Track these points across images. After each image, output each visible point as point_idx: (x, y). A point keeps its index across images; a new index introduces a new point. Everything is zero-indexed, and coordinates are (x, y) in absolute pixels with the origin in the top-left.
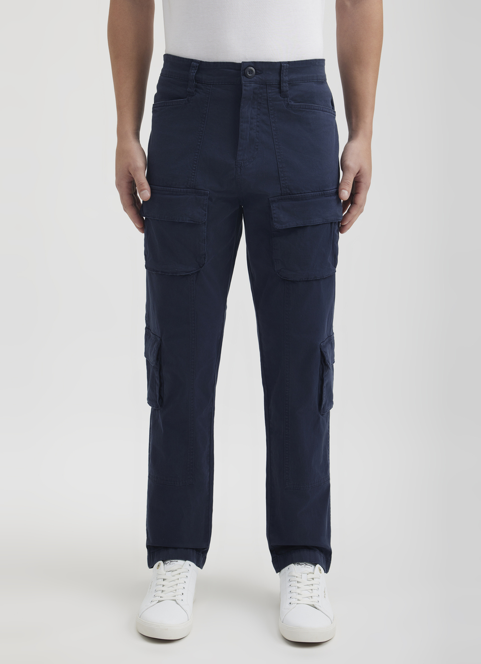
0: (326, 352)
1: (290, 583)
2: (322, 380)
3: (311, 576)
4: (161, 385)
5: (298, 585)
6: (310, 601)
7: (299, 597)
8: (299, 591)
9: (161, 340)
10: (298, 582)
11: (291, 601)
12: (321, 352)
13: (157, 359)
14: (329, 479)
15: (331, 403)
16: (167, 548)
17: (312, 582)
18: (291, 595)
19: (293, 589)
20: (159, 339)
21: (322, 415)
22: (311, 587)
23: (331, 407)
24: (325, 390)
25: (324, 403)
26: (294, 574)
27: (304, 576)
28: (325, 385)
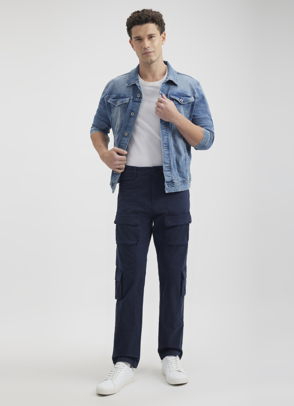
0: (183, 273)
1: (168, 364)
2: (182, 284)
3: (176, 360)
4: (122, 289)
5: (171, 364)
6: (177, 369)
7: (172, 368)
8: (172, 366)
9: (123, 271)
10: (171, 363)
11: (170, 370)
12: (182, 273)
13: (121, 279)
14: (183, 323)
15: (185, 293)
16: (121, 357)
17: (176, 362)
18: (169, 368)
19: (170, 366)
20: (122, 271)
21: (182, 298)
22: (176, 364)
23: (185, 295)
24: (183, 288)
25: (182, 293)
26: (169, 360)
27: (173, 360)
28: (183, 286)
